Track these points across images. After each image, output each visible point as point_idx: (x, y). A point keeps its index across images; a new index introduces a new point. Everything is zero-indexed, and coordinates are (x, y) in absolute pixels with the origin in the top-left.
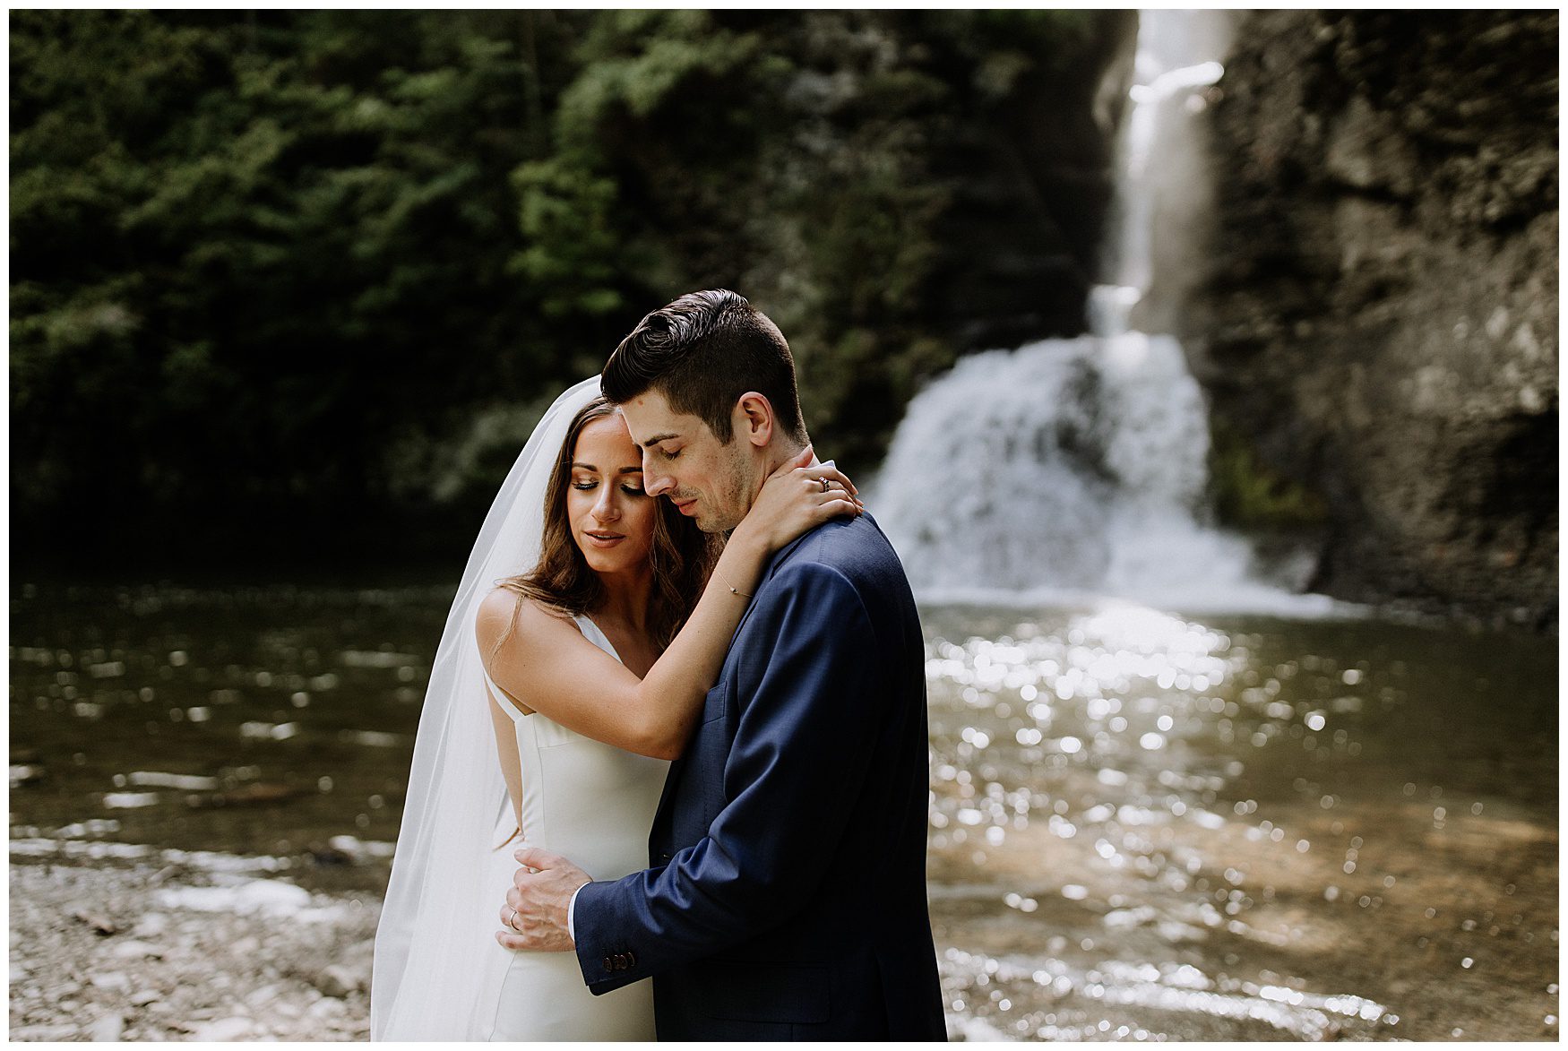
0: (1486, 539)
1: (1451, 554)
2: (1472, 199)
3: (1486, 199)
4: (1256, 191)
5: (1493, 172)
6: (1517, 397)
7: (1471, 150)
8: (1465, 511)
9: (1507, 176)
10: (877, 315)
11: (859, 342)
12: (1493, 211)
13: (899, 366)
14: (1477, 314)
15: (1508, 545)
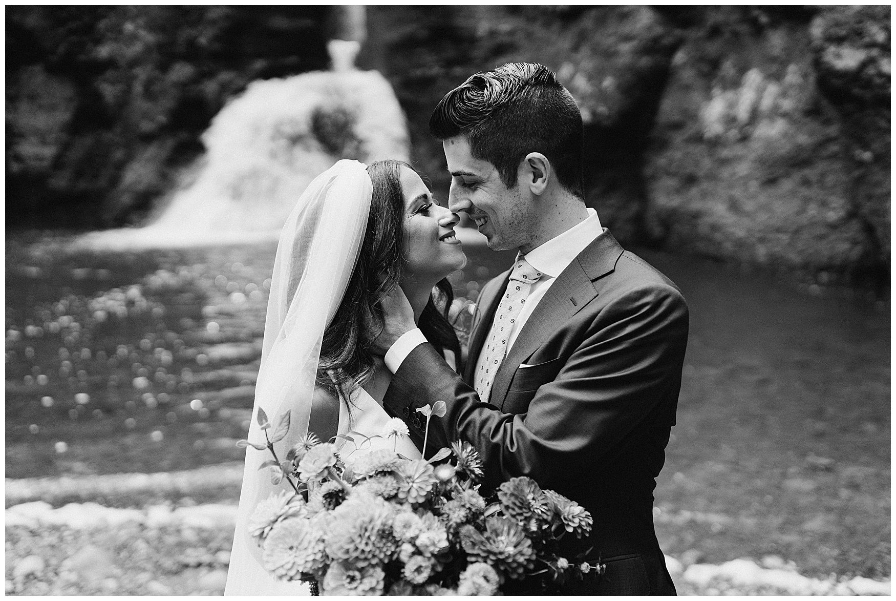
10: (192, 53)
11: (182, 71)
13: (210, 87)
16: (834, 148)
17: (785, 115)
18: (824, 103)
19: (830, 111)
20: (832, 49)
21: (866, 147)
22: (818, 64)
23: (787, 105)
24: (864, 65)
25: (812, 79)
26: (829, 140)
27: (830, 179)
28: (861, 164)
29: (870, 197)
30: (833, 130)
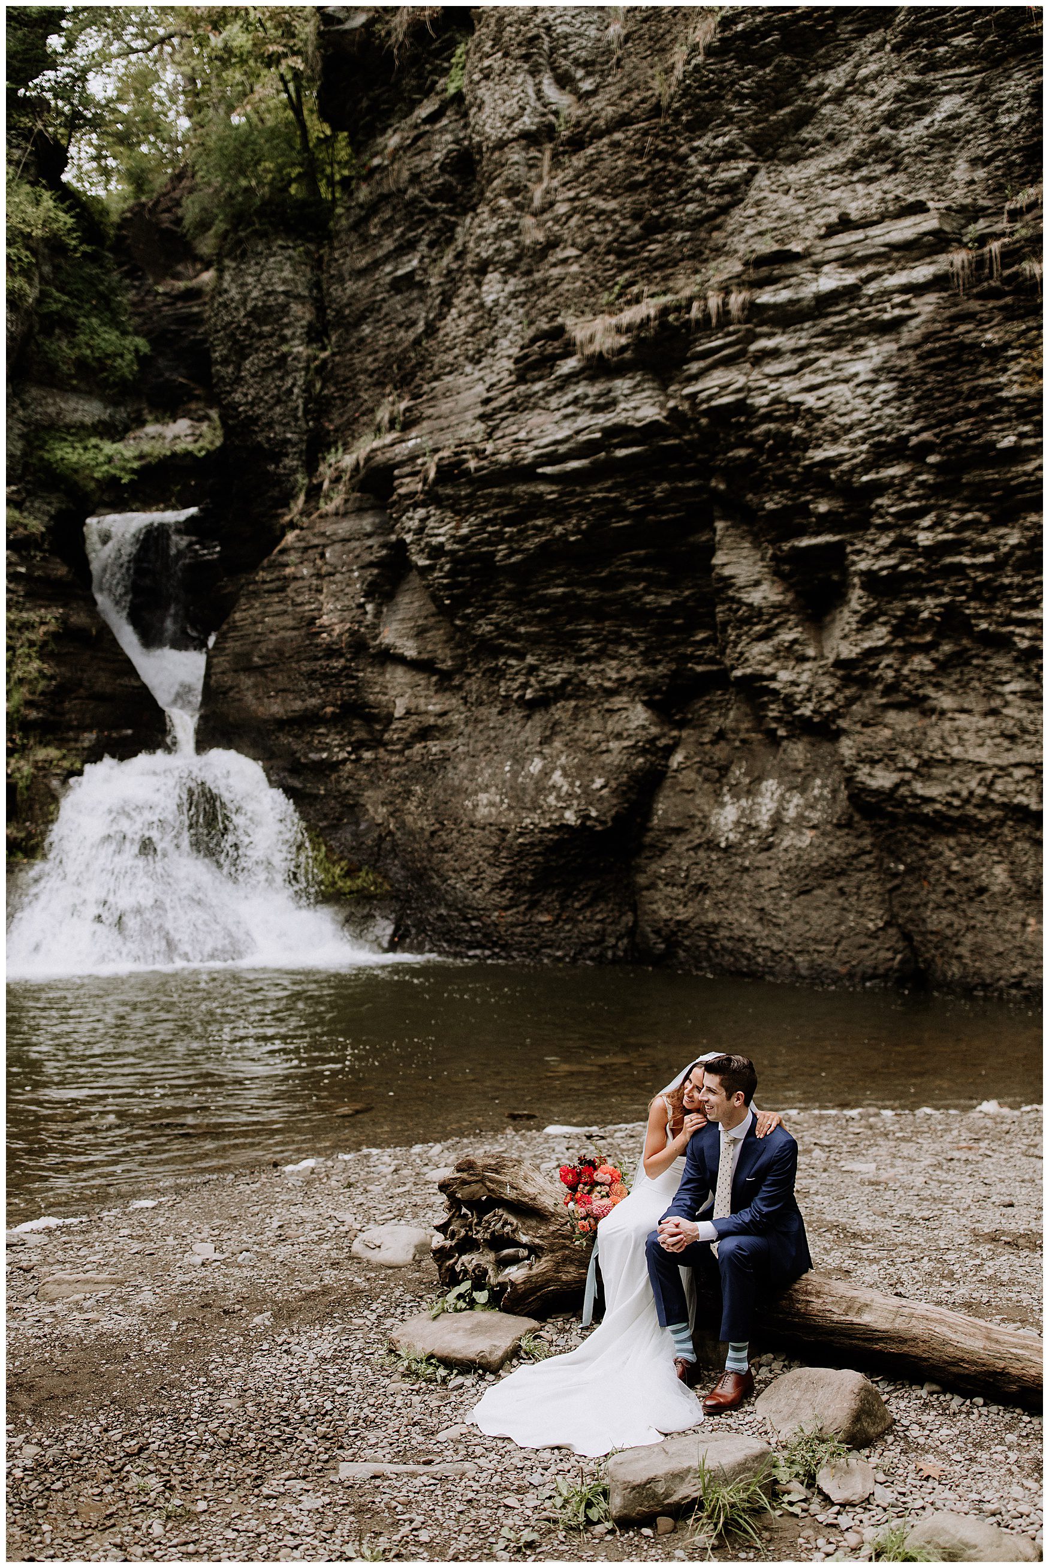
0: (533, 905)
1: (510, 916)
2: (516, 685)
3: (525, 686)
4: (331, 652)
5: (532, 670)
6: (562, 817)
7: (520, 656)
8: (518, 888)
9: (543, 674)
12: (529, 694)
14: (519, 760)
15: (548, 911)
16: (868, 859)
17: (814, 827)
18: (857, 818)
19: (863, 825)
20: (866, 769)
21: (899, 860)
22: (849, 781)
23: (815, 816)
24: (897, 786)
25: (843, 794)
26: (864, 852)
27: (865, 889)
28: (896, 875)
29: (905, 907)
30: (866, 842)
